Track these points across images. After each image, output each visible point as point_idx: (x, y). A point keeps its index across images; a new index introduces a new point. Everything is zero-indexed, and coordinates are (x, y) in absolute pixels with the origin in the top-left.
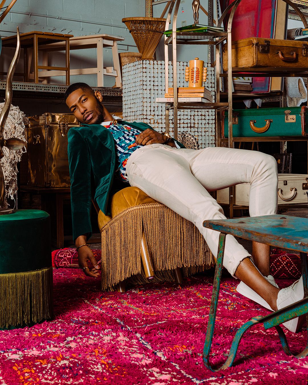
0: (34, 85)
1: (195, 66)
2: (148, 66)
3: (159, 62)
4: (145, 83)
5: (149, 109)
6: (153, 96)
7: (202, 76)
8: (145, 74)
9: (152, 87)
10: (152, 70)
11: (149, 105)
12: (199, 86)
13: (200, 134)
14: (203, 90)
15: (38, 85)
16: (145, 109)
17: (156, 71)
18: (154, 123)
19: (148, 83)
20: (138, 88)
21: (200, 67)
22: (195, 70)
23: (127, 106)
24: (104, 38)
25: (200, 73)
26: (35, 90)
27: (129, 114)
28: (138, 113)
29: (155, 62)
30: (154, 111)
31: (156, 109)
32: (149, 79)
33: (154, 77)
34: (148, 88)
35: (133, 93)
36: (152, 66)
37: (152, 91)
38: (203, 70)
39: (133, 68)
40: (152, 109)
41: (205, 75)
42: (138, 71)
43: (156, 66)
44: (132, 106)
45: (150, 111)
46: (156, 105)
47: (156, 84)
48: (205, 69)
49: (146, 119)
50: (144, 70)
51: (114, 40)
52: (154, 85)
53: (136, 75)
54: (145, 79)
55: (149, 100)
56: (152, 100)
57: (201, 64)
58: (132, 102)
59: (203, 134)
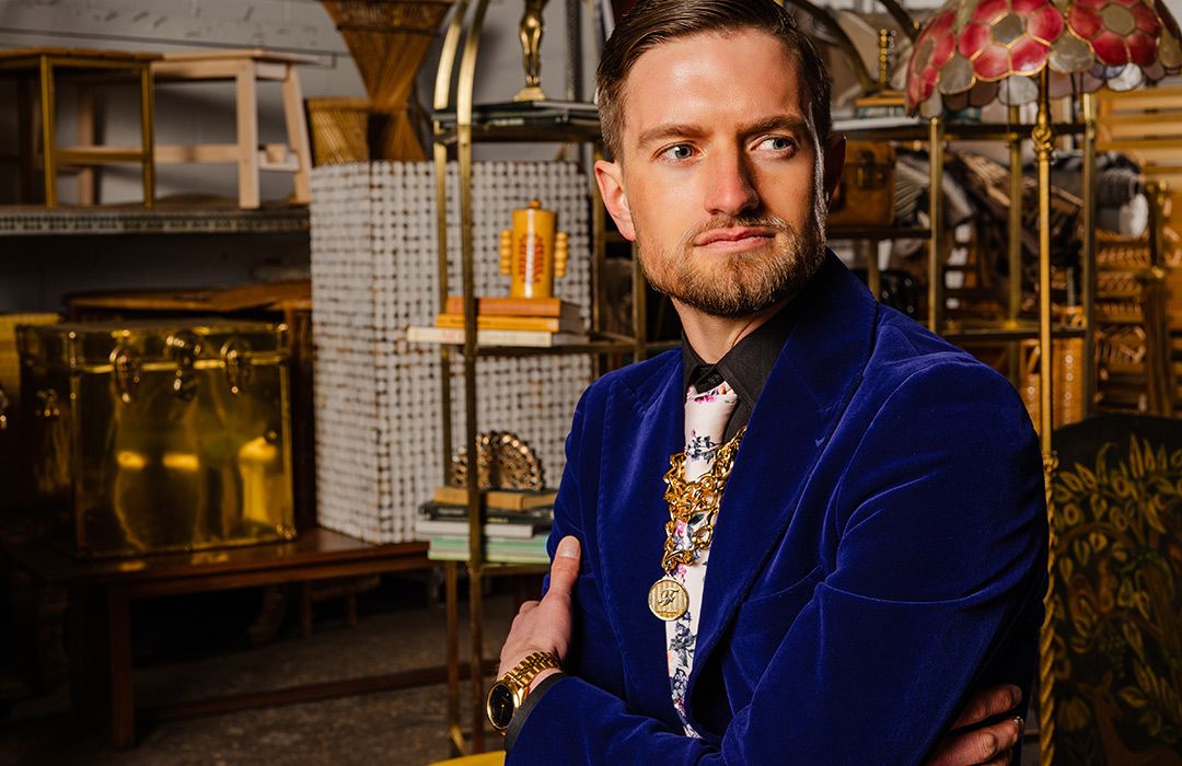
0: (42, 214)
1: (531, 230)
2: (386, 180)
3: (422, 167)
4: (378, 232)
5: (391, 310)
6: (402, 271)
7: (553, 260)
8: (377, 206)
9: (400, 244)
10: (400, 193)
11: (391, 297)
12: (545, 293)
13: (546, 375)
14: (554, 308)
15: (54, 215)
16: (379, 310)
17: (412, 193)
18: (408, 351)
19: (389, 232)
20: (357, 244)
21: (546, 234)
22: (531, 242)
23: (325, 294)
24: (257, 60)
25: (547, 250)
26: (45, 228)
27: (333, 318)
28: (359, 321)
29: (410, 167)
30: (407, 315)
31: (413, 309)
32: (389, 220)
33: (406, 213)
34: (390, 246)
35: (341, 256)
36: (399, 180)
37: (402, 257)
38: (554, 240)
39: (342, 182)
40: (402, 310)
41: (560, 255)
42: (357, 193)
43: (411, 180)
44: (341, 295)
45: (396, 316)
46: (414, 297)
47: (413, 232)
48: (561, 236)
49: (384, 340)
50: (376, 193)
51: (289, 63)
52: (405, 239)
53: (351, 206)
54: (377, 220)
55: (391, 284)
56: (402, 283)
57: (549, 222)
58: (342, 282)
59: (556, 375)
